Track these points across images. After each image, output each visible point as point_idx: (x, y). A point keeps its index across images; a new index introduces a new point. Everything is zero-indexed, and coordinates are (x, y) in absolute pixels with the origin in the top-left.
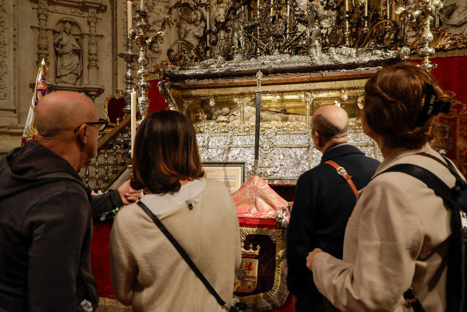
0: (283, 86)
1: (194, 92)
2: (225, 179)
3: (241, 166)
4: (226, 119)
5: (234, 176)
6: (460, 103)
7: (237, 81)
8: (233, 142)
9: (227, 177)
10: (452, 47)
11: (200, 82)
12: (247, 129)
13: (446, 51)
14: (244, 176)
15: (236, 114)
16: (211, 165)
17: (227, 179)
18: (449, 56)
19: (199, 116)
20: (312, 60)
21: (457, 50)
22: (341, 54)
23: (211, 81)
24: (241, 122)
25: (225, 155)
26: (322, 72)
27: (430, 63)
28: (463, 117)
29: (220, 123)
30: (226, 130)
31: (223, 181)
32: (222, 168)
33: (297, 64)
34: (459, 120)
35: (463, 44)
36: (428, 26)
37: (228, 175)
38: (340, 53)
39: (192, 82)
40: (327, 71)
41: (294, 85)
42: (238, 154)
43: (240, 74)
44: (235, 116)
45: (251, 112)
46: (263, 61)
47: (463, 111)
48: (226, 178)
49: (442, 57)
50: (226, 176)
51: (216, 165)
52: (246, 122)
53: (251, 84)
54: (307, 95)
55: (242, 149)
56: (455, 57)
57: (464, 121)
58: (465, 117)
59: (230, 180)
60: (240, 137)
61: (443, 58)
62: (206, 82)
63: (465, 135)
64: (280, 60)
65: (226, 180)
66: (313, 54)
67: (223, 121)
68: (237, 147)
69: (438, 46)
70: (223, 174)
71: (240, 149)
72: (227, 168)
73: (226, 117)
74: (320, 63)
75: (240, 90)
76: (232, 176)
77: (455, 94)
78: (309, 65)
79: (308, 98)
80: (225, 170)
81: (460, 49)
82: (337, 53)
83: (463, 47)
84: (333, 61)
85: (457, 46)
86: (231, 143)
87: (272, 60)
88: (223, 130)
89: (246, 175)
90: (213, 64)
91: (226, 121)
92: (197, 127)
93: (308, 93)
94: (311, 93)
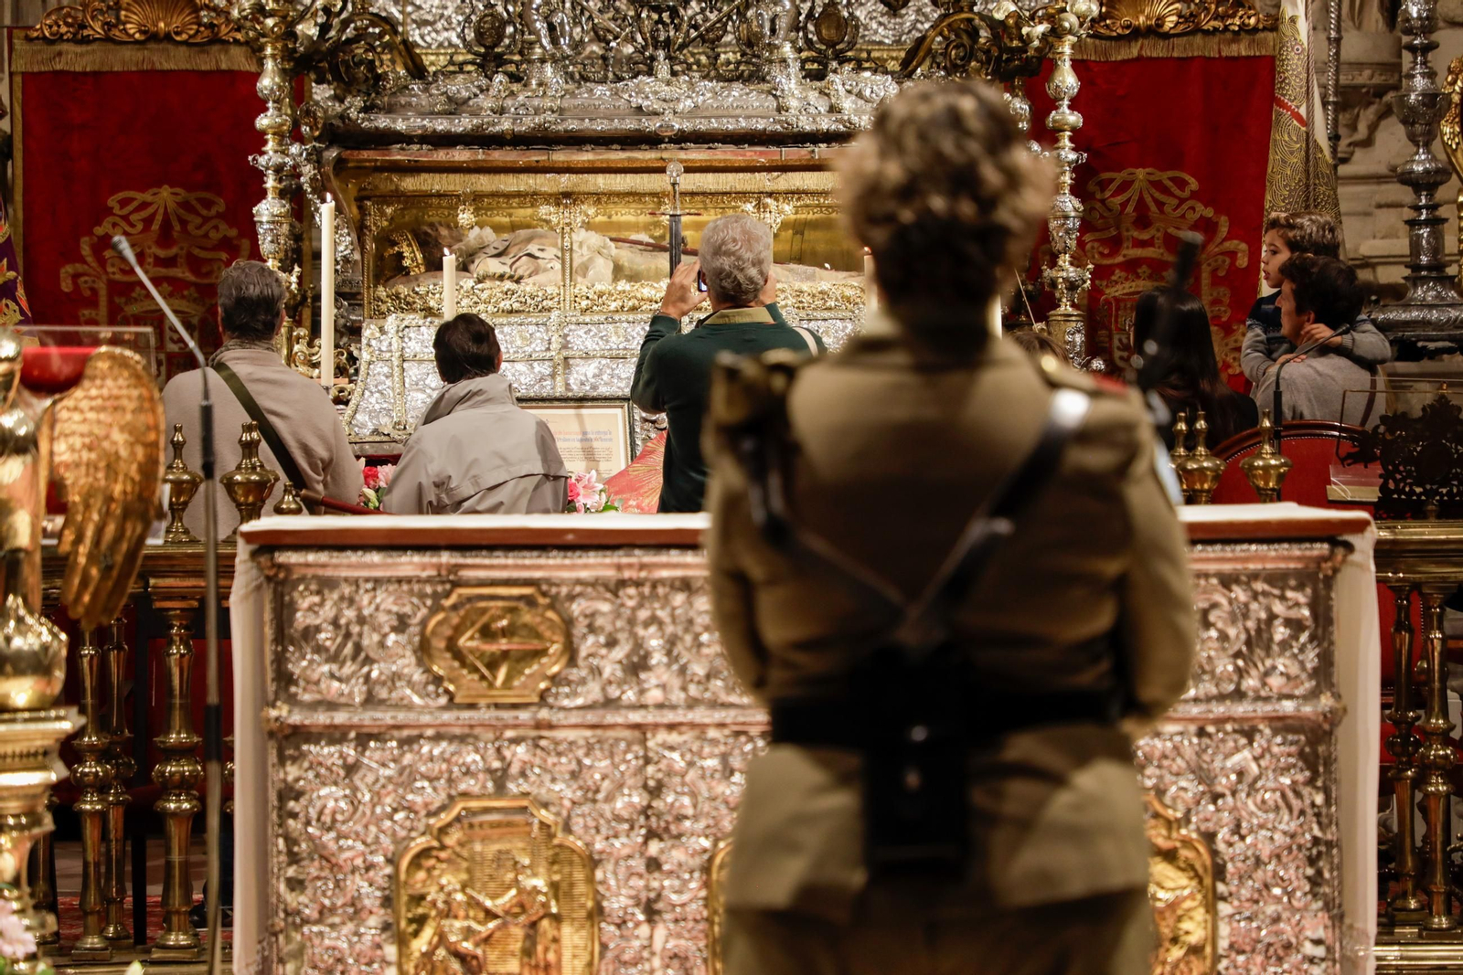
0: (698, 175)
1: (410, 184)
2: (582, 440)
3: (622, 407)
4: (506, 269)
5: (605, 433)
6: (1209, 213)
7: (560, 156)
8: (568, 342)
9: (589, 436)
10: (1182, 27)
11: (441, 156)
12: (584, 303)
13: (1167, 36)
14: (632, 432)
15: (538, 254)
16: (541, 404)
17: (587, 440)
18: (1175, 55)
19: (400, 256)
20: (779, 109)
21: (1198, 39)
22: (860, 95)
23: (480, 155)
24: (564, 280)
25: (558, 379)
26: (812, 147)
27: (1073, 149)
28: (1220, 258)
29: (488, 284)
30: (516, 306)
31: (578, 445)
32: (572, 411)
33: (743, 123)
34: (1209, 269)
35: (1215, 19)
36: (1067, 58)
37: (589, 429)
38: (855, 91)
39: (416, 153)
40: (823, 146)
41: (730, 176)
42: (595, 376)
43: (571, 137)
44: (537, 258)
45: (589, 248)
46: (640, 101)
47: (1218, 240)
48: (585, 438)
49: (1154, 55)
50: (584, 433)
51: (556, 404)
52: (580, 279)
53: (598, 165)
54: (765, 206)
55: (604, 361)
56: (1193, 58)
57: (1222, 273)
58: (1224, 262)
59: (595, 444)
60: (586, 328)
61: (1158, 59)
62: (460, 155)
63: (1224, 319)
64: (689, 102)
65: (587, 445)
66: (783, 90)
67: (501, 277)
68: (587, 356)
69: (1142, 19)
70: (575, 427)
71: (597, 361)
72: (584, 411)
73: (503, 259)
74: (806, 125)
75: (565, 182)
76: (598, 432)
77: (1194, 184)
78: (778, 127)
79: (768, 215)
80: (579, 417)
81: (1207, 33)
82: (849, 92)
83: (1216, 29)
84: (841, 121)
85: (1198, 23)
86: (565, 347)
87: (664, 100)
88: (505, 305)
89: (638, 430)
90: (476, 95)
91: (511, 277)
92: (417, 293)
93: (769, 201)
94: (777, 200)
